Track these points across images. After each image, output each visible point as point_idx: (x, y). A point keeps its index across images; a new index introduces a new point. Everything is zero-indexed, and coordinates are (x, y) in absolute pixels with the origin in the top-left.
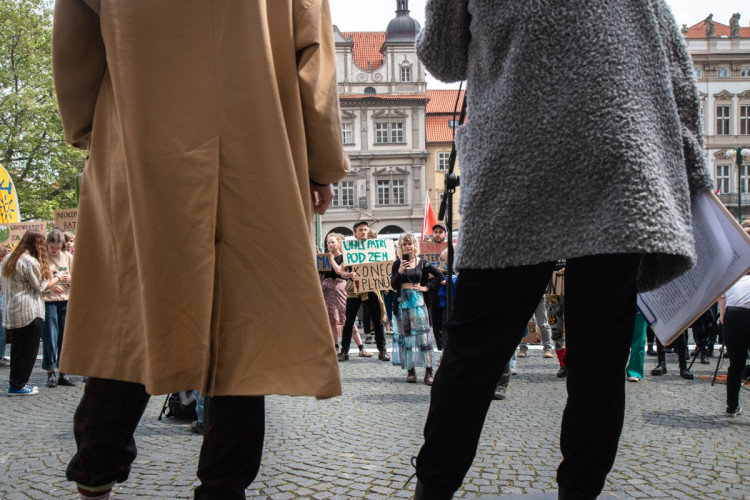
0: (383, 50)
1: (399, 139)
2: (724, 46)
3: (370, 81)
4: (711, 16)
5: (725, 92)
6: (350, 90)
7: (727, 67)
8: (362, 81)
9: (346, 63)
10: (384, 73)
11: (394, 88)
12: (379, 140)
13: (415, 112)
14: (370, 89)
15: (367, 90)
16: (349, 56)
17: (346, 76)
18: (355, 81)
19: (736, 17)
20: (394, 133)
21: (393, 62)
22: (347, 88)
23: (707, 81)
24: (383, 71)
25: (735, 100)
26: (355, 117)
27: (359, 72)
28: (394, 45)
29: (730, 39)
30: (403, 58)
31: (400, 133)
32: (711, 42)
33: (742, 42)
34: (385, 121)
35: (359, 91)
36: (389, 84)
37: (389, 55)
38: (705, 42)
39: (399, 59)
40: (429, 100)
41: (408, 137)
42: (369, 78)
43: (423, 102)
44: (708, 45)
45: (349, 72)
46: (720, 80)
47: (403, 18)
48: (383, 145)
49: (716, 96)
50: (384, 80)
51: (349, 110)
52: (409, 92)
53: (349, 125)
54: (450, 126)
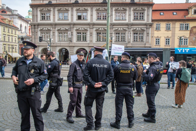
1: (142, 18)
6: (125, 1)
11: (141, 0)
12: (135, 19)
13: (148, 8)
15: (131, 1)
20: (140, 16)
26: (127, 10)
31: (143, 16)
34: (137, 12)
35: (128, 1)
40: (154, 4)
41: (145, 17)
43: (152, 5)
48: (136, 20)
51: (125, 8)
52: (146, 2)
53: (124, 13)
54: (160, 15)
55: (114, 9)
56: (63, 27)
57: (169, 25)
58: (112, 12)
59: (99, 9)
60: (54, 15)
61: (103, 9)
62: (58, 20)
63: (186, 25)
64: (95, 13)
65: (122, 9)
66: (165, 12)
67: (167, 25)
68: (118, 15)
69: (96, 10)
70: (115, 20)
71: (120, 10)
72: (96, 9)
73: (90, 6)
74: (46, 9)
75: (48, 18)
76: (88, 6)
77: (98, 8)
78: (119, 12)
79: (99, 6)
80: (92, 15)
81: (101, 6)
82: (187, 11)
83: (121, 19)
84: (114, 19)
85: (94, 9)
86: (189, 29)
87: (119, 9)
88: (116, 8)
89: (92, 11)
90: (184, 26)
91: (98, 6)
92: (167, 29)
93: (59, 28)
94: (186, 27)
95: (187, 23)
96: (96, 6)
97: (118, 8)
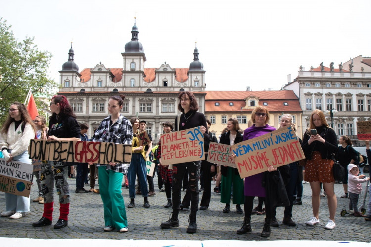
0: (188, 74)
2: (328, 75)
3: (182, 86)
4: (322, 63)
5: (330, 93)
6: (173, 90)
7: (330, 83)
8: (178, 86)
9: (172, 79)
10: (188, 83)
11: (191, 89)
13: (200, 99)
14: (182, 90)
15: (180, 90)
16: (174, 76)
17: (172, 84)
18: (176, 86)
19: (332, 64)
21: (191, 79)
22: (172, 89)
23: (322, 88)
24: (187, 82)
25: (334, 96)
26: (175, 101)
27: (177, 82)
28: (192, 72)
29: (331, 72)
30: (196, 77)
32: (323, 73)
33: (335, 73)
35: (177, 90)
36: (190, 88)
37: (190, 76)
38: (320, 73)
39: (194, 77)
40: (206, 94)
42: (182, 85)
43: (204, 95)
44: (322, 74)
45: (173, 83)
46: (327, 88)
47: (196, 62)
49: (326, 95)
50: (188, 86)
51: (173, 98)
52: (198, 91)
53: (172, 104)
54: (215, 105)
55: (160, 99)
56: (98, 121)
57: (225, 117)
58: (158, 102)
59: (143, 99)
60: (87, 106)
61: (147, 99)
62: (92, 112)
63: (243, 117)
64: (137, 104)
65: (169, 99)
66: (220, 102)
67: (223, 117)
68: (165, 106)
69: (139, 101)
70: (162, 112)
71: (167, 101)
72: (138, 99)
73: (131, 96)
74: (78, 99)
75: (80, 109)
76: (129, 96)
77: (141, 98)
78: (166, 102)
79: (143, 96)
80: (134, 107)
81: (145, 96)
82: (243, 101)
83: (169, 111)
84: (160, 111)
85: (137, 99)
86: (247, 122)
87: (167, 99)
88: (163, 98)
89: (134, 102)
90: (242, 118)
91: (141, 96)
92: (223, 122)
93: (93, 122)
94: (243, 120)
95: (245, 115)
96: (139, 96)
97: (165, 99)
